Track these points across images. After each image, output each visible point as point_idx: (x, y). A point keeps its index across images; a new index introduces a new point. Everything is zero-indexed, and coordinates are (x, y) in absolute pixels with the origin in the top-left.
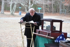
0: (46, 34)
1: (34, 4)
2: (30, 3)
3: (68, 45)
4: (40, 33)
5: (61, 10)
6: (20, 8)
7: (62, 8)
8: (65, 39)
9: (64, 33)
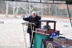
0: (43, 32)
1: (33, 8)
2: (30, 7)
3: (59, 39)
4: (38, 31)
5: (56, 13)
6: (22, 11)
7: (58, 12)
8: (57, 35)
9: (57, 31)
